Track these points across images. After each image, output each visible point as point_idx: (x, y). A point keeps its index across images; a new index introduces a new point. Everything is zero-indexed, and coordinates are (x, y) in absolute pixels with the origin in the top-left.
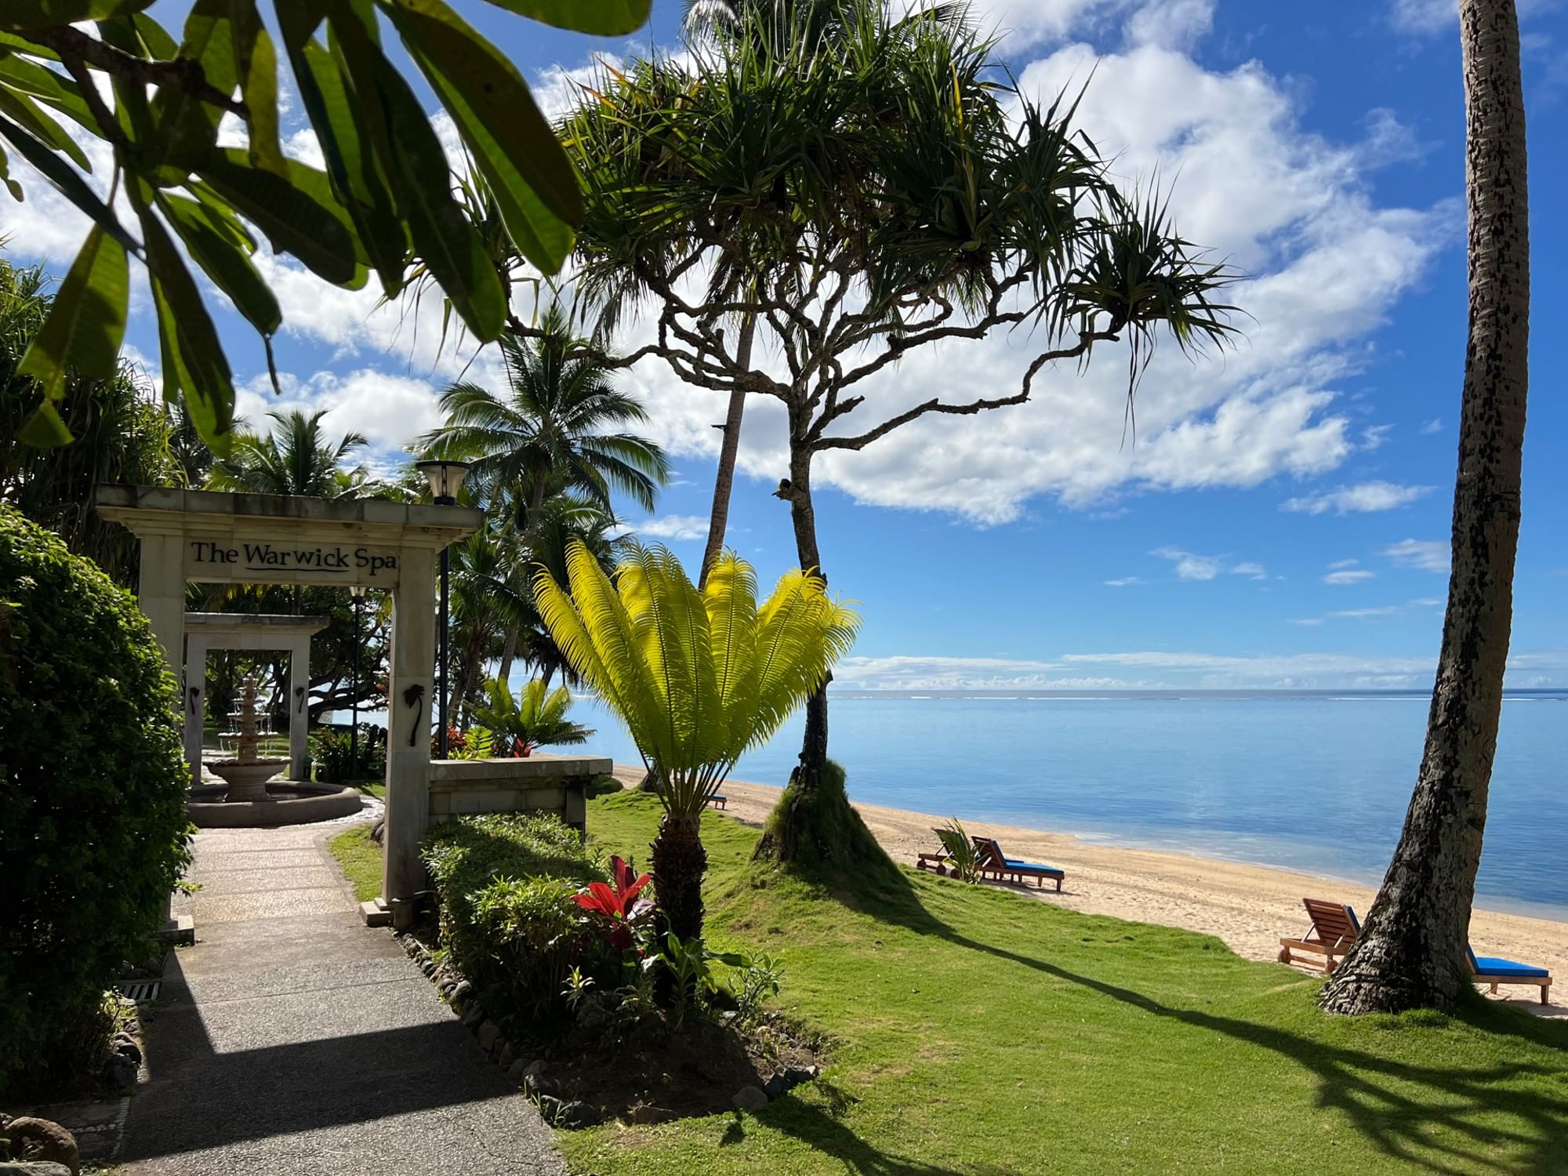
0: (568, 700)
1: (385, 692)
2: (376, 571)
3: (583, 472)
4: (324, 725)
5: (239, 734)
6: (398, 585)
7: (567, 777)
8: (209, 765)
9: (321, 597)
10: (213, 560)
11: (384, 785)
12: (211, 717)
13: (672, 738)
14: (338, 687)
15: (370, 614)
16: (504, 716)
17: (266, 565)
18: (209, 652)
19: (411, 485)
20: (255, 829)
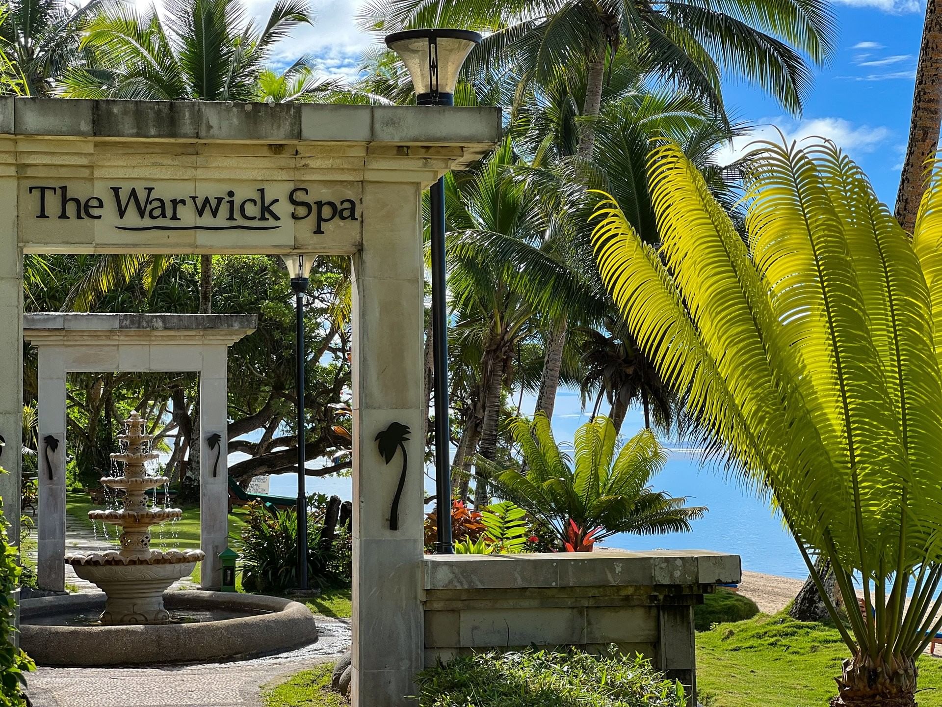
0: (656, 454)
1: (345, 441)
2: (324, 226)
3: (671, 46)
4: (253, 498)
5: (121, 512)
6: (360, 249)
7: (659, 587)
8: (76, 563)
9: (243, 283)
10: (64, 216)
11: (350, 599)
12: (79, 485)
13: (858, 512)
14: (277, 434)
15: (323, 311)
16: (545, 485)
17: (147, 222)
18: (74, 377)
19: (382, 87)
20: (149, 671)
